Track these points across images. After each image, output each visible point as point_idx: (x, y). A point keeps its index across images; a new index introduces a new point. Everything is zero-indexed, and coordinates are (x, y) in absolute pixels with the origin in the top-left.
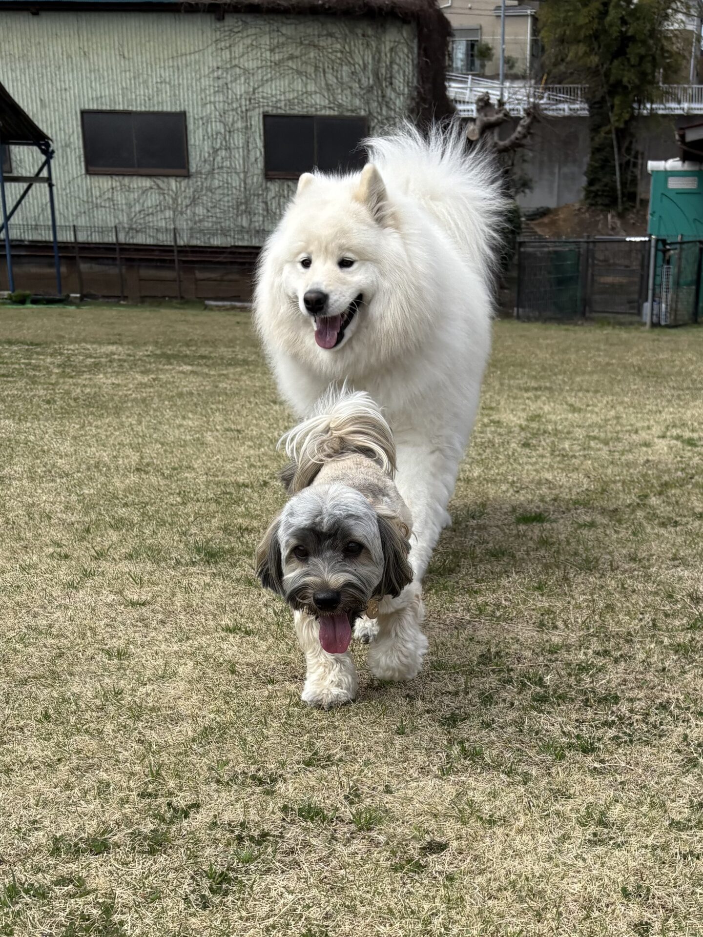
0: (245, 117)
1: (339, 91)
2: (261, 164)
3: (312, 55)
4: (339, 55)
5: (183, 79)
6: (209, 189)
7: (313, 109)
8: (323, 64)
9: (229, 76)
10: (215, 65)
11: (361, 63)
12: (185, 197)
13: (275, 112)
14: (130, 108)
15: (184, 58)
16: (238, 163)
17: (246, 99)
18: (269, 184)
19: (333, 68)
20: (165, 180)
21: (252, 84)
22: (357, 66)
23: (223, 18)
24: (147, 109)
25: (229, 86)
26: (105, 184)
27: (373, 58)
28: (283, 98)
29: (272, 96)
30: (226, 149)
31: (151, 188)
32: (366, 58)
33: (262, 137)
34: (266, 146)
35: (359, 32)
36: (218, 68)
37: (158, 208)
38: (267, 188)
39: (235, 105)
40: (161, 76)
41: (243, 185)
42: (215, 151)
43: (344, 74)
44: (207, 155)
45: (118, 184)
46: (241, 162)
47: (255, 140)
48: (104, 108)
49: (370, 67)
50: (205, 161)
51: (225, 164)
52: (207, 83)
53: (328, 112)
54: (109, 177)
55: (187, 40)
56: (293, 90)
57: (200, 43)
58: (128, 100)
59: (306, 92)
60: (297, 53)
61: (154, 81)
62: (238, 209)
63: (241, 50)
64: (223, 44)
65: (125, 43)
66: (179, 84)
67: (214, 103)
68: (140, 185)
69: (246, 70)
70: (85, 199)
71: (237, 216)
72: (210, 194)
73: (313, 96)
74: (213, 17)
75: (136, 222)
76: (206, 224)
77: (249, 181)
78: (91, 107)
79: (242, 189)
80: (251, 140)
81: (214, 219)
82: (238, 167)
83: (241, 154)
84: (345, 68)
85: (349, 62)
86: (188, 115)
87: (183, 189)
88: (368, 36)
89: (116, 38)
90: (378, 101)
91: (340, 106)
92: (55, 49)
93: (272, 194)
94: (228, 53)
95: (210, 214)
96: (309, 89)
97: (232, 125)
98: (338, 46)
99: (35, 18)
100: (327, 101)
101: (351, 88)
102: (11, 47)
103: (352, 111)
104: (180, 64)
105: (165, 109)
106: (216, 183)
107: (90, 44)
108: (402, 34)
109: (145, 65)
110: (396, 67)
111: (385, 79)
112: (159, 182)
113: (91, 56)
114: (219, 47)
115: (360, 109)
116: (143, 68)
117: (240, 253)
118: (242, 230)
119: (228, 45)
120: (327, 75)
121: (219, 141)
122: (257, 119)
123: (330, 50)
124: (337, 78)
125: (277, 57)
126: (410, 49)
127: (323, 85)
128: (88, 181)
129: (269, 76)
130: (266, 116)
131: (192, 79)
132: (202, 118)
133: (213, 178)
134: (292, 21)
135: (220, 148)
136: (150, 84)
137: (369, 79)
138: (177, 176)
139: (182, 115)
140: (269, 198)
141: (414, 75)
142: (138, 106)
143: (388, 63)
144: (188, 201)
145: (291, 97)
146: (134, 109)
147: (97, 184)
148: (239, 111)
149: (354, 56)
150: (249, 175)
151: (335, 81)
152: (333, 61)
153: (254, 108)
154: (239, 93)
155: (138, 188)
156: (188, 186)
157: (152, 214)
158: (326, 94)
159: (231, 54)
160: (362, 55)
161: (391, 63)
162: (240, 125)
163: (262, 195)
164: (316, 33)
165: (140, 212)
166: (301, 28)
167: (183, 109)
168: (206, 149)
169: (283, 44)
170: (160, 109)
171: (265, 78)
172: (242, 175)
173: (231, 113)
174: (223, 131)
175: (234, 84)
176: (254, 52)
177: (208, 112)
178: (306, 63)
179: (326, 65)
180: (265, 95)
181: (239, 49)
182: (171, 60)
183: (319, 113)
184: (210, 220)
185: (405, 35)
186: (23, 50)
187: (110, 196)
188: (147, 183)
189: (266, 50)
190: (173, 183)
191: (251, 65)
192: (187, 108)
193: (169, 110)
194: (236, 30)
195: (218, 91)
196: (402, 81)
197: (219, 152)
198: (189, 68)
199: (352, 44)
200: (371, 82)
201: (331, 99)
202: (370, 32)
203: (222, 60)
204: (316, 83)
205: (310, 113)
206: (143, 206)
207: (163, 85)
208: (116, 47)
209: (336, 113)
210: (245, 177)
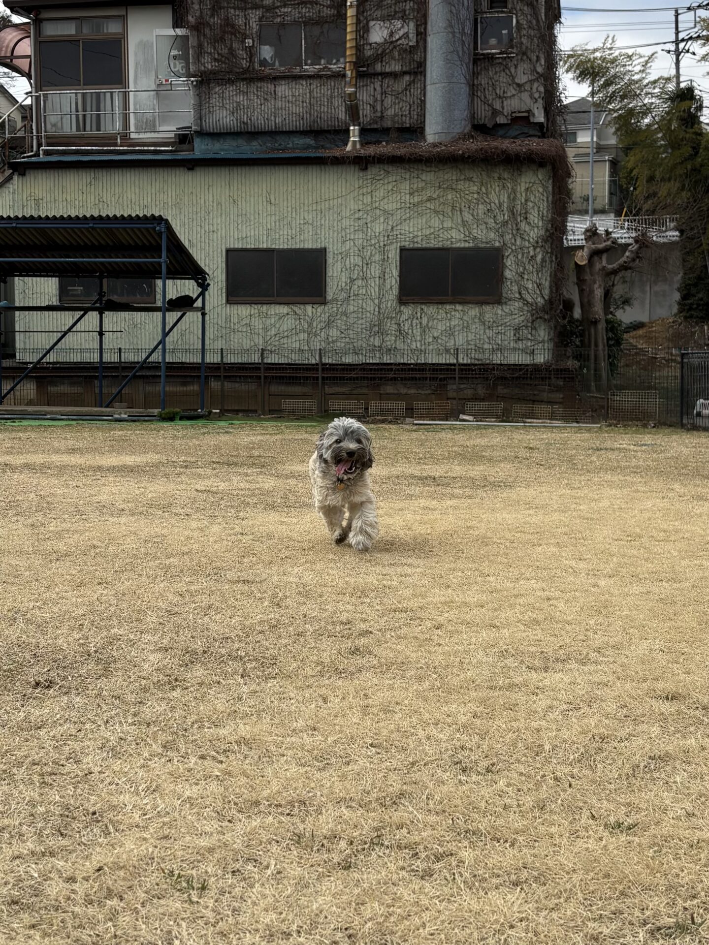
0: (383, 250)
1: (475, 226)
2: (396, 291)
3: (450, 197)
4: (476, 196)
5: (325, 221)
6: (345, 314)
7: (449, 242)
8: (460, 205)
9: (369, 217)
10: (356, 207)
11: (497, 202)
12: (320, 322)
13: (411, 246)
14: (273, 246)
15: (327, 203)
16: (374, 291)
17: (384, 236)
18: (402, 308)
19: (469, 207)
20: (302, 307)
21: (390, 223)
22: (493, 205)
23: (366, 169)
24: (289, 247)
25: (369, 225)
26: (244, 312)
27: (509, 197)
28: (420, 234)
29: (410, 233)
30: (363, 279)
31: (288, 314)
32: (502, 197)
33: (398, 268)
34: (401, 276)
35: (496, 175)
36: (359, 210)
37: (294, 331)
38: (400, 311)
39: (373, 242)
40: (304, 219)
41: (377, 309)
42: (352, 281)
43: (480, 212)
44: (344, 284)
45: (256, 311)
46: (377, 290)
47: (390, 270)
48: (249, 247)
49: (505, 205)
50: (342, 289)
51: (360, 292)
52: (348, 223)
53: (463, 245)
54: (248, 306)
55: (331, 188)
56: (430, 227)
57: (344, 190)
58: (272, 240)
59: (442, 228)
60: (435, 196)
61: (298, 222)
62: (371, 330)
63: (382, 194)
64: (365, 190)
65: (273, 192)
66: (321, 225)
67: (354, 240)
68: (277, 312)
69: (385, 211)
70: (224, 326)
71: (370, 336)
72: (345, 318)
73: (450, 232)
74: (357, 167)
75: (271, 344)
76: (339, 344)
77: (383, 306)
78: (236, 246)
79: (376, 313)
80: (388, 270)
81: (347, 340)
82: (373, 294)
83: (377, 283)
84: (481, 206)
85: (485, 201)
86: (328, 250)
87: (319, 314)
88: (505, 179)
89: (264, 186)
90: (512, 234)
91: (475, 238)
92: (207, 198)
93: (404, 317)
94: (369, 198)
95: (343, 335)
96: (445, 226)
97: (369, 258)
98: (475, 188)
99: (190, 173)
100: (462, 235)
101: (486, 223)
102: (166, 197)
103: (487, 243)
104: (323, 208)
105: (306, 246)
106: (351, 308)
107: (240, 193)
108: (537, 176)
109: (290, 209)
110: (530, 204)
111: (520, 215)
112: (295, 309)
113: (240, 203)
114: (361, 192)
115: (495, 241)
116: (288, 212)
117: (371, 370)
118: (373, 349)
119: (369, 191)
120: (463, 213)
121: (356, 272)
122: (394, 252)
123: (467, 192)
124: (473, 215)
125: (416, 199)
126: (545, 188)
127: (459, 221)
128: (228, 309)
129: (408, 215)
130: (402, 250)
131: (334, 220)
132: (340, 253)
133: (348, 305)
134: (433, 169)
135: (357, 279)
136: (294, 225)
137: (504, 215)
138: (314, 304)
139: (323, 252)
140: (401, 319)
141: (548, 210)
142: (281, 244)
143: (523, 201)
144: (323, 325)
145: (428, 233)
146: (277, 247)
147: (236, 312)
148: (377, 246)
149: (491, 196)
150: (383, 300)
151: (471, 218)
152: (470, 201)
153: (392, 243)
154: (377, 230)
155: (276, 314)
156: (324, 312)
157: (287, 337)
158: (462, 229)
159: (372, 198)
160: (498, 195)
161: (526, 201)
162: (377, 257)
163: (396, 317)
164: (454, 178)
165: (275, 335)
166: (441, 174)
167: (323, 246)
168: (344, 280)
169: (423, 189)
170: (302, 247)
171: (404, 218)
172: (376, 301)
173: (369, 248)
174: (360, 264)
175: (373, 224)
176: (395, 195)
177: (348, 247)
178: (444, 204)
179: (463, 204)
180: (403, 232)
181: (381, 193)
182: (314, 205)
183: (454, 246)
184: (343, 340)
185: (540, 177)
186: (176, 200)
187: (248, 322)
188: (284, 309)
189: (406, 194)
190: (309, 308)
191: (390, 207)
192: (327, 245)
193: (310, 247)
194: (377, 178)
195: (358, 230)
196: (536, 216)
197: (356, 282)
198: (331, 211)
199: (489, 186)
200: (506, 217)
201: (467, 233)
202: (506, 175)
203: (363, 204)
204: (452, 220)
205: (445, 246)
206: (279, 330)
207: (306, 226)
208: (264, 195)
209: (471, 245)
210: (380, 303)
